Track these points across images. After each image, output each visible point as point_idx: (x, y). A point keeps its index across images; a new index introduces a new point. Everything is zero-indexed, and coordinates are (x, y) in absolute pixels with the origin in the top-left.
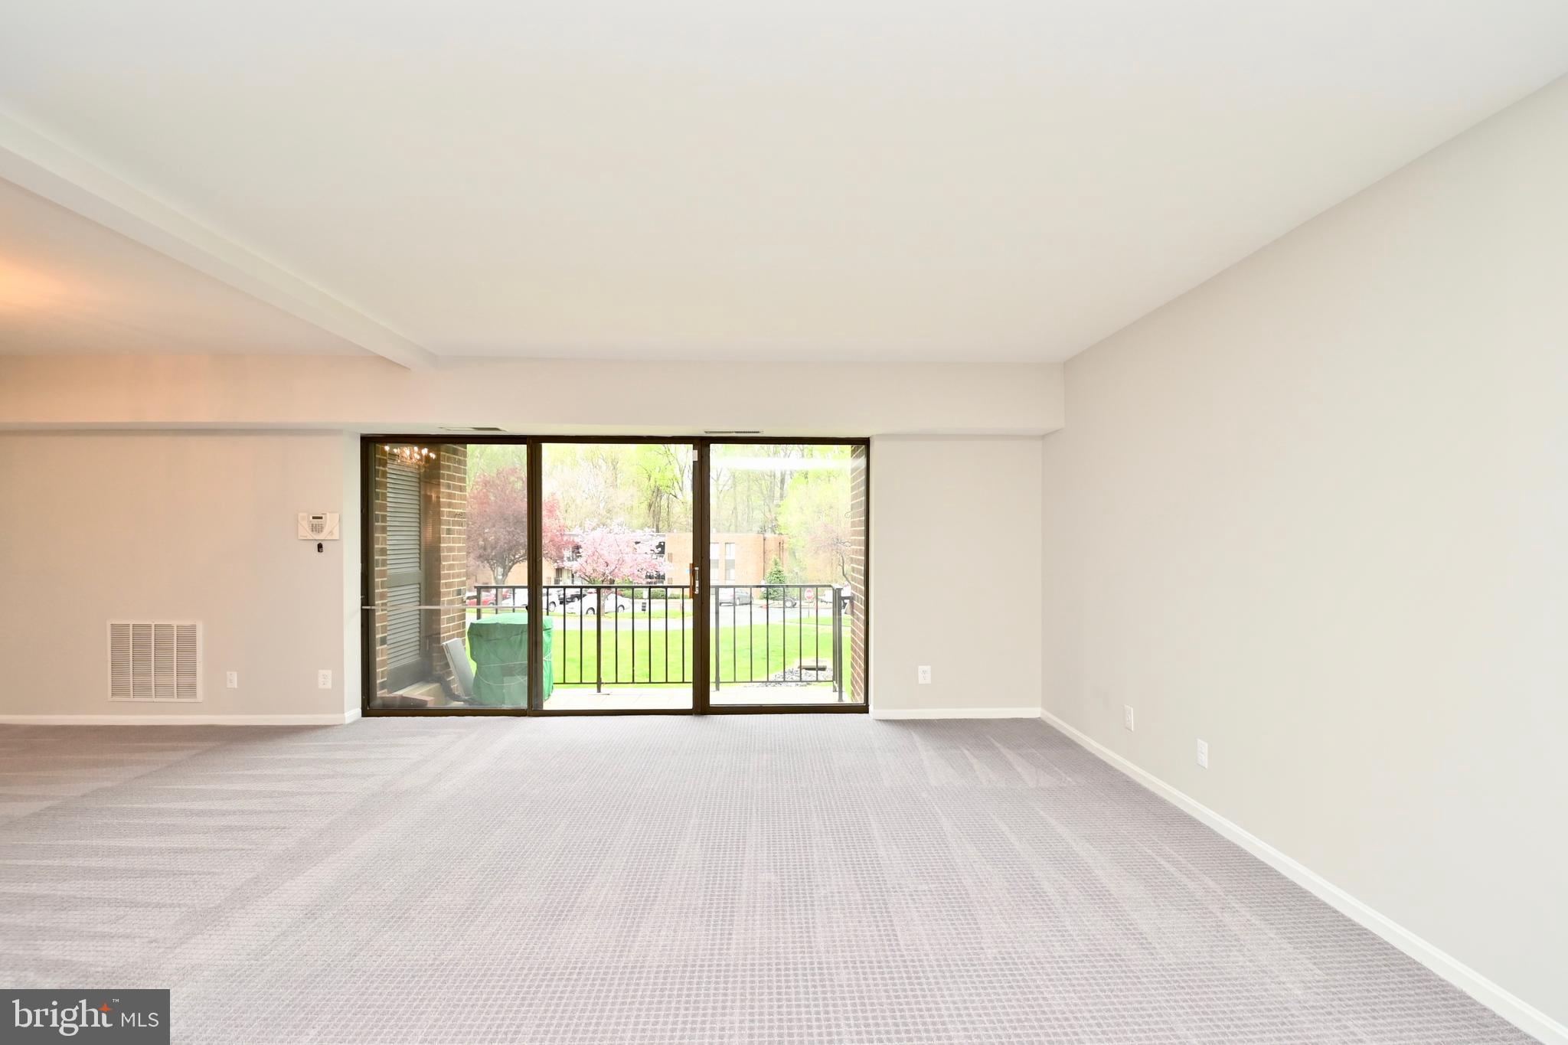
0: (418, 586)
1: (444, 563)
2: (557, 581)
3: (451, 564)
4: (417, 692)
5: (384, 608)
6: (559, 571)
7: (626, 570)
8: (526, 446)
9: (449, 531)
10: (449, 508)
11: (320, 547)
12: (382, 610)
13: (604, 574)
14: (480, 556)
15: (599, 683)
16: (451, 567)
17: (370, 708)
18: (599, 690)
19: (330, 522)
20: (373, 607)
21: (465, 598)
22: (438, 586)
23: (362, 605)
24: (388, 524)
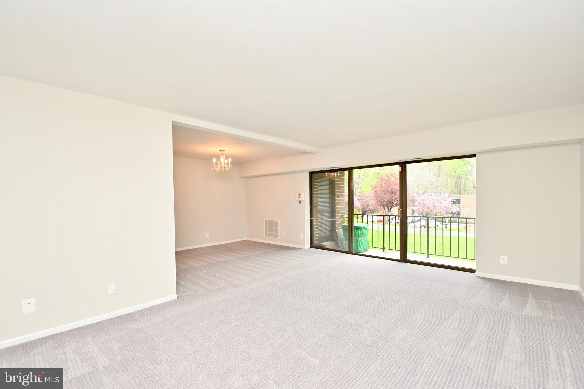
0: (329, 213)
1: (336, 207)
2: (413, 214)
3: (339, 207)
4: (327, 244)
5: (317, 219)
6: (413, 211)
7: (436, 210)
8: (347, 171)
9: (338, 197)
10: (338, 190)
11: (300, 202)
12: (316, 219)
13: (427, 212)
14: (380, 205)
15: (384, 249)
16: (339, 208)
17: (312, 246)
18: (384, 251)
19: (302, 195)
20: (312, 218)
21: (344, 217)
22: (335, 213)
23: (310, 218)
24: (318, 195)
